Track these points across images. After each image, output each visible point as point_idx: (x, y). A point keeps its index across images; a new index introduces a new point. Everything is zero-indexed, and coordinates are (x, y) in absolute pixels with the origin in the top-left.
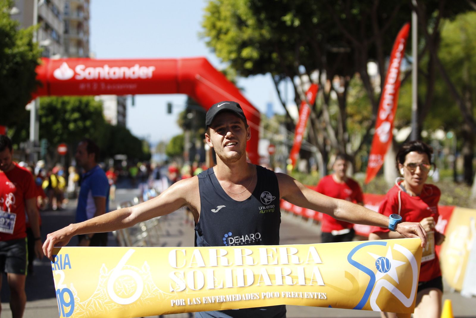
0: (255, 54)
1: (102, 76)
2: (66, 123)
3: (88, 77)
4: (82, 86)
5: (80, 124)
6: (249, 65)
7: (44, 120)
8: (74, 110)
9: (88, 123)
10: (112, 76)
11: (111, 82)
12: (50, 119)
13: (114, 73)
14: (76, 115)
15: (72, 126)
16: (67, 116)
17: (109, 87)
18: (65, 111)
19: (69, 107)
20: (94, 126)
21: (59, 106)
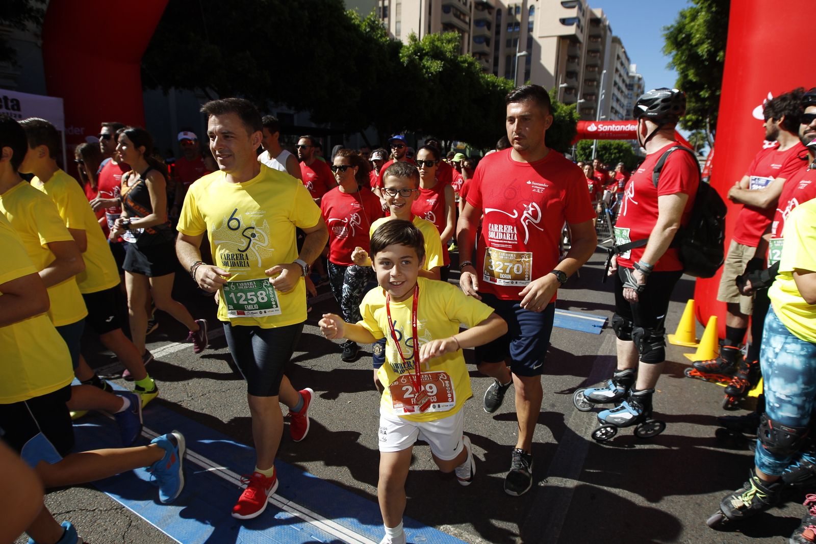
0: (694, 117)
1: (611, 130)
2: (611, 154)
3: (604, 130)
4: (601, 135)
5: (618, 155)
6: (690, 124)
7: (600, 153)
9: (621, 154)
10: (616, 130)
11: (615, 132)
12: (604, 152)
13: (617, 128)
14: (616, 151)
15: (613, 156)
17: (614, 135)
18: (611, 149)
20: (624, 156)
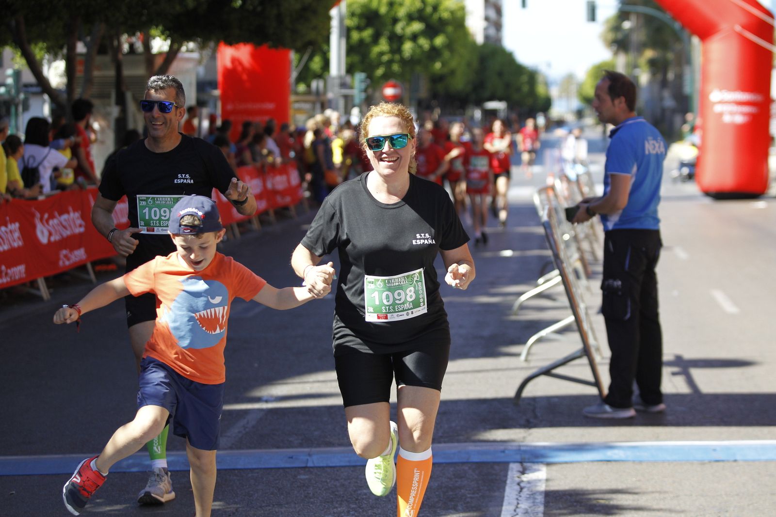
8: (411, 18)
16: (399, 28)
19: (402, 12)
21: (383, 10)
